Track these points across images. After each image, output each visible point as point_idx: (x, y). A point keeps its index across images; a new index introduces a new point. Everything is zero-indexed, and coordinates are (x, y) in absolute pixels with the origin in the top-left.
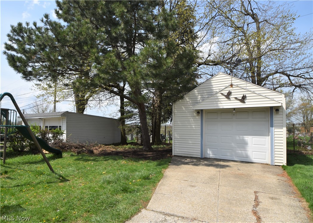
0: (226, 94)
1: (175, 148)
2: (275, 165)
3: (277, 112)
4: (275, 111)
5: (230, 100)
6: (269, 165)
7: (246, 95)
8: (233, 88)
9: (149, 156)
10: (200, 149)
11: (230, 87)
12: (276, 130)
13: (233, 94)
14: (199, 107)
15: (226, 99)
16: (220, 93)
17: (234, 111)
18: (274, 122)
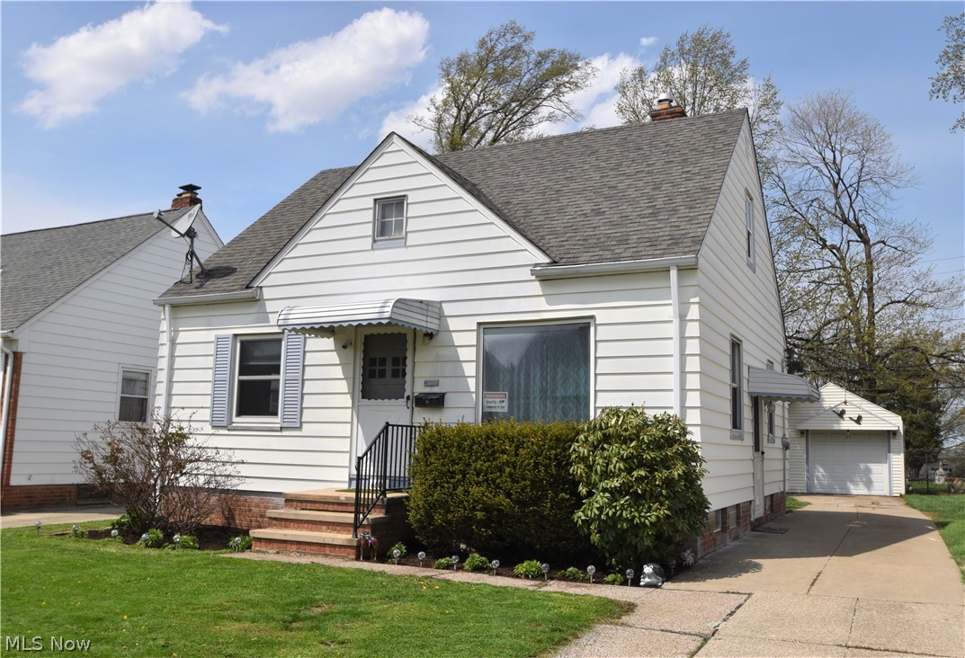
0: (839, 413)
2: (894, 496)
3: (895, 436)
4: (892, 434)
5: (844, 421)
6: (887, 497)
7: (862, 415)
8: (847, 405)
10: (805, 482)
11: (844, 404)
12: (893, 457)
13: (847, 413)
15: (839, 419)
16: (832, 410)
18: (892, 447)
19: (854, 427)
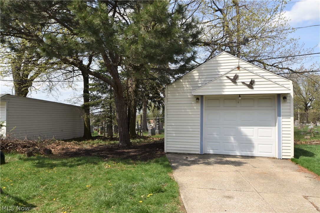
0: (232, 78)
1: (168, 143)
2: (283, 159)
3: (285, 99)
4: (282, 98)
5: (237, 85)
6: (276, 159)
7: (255, 79)
8: (240, 70)
9: (133, 154)
10: (199, 144)
11: (237, 69)
12: (283, 120)
13: (240, 78)
14: (200, 92)
15: (232, 84)
16: (225, 76)
17: (240, 98)
18: (282, 111)
19: (247, 91)
